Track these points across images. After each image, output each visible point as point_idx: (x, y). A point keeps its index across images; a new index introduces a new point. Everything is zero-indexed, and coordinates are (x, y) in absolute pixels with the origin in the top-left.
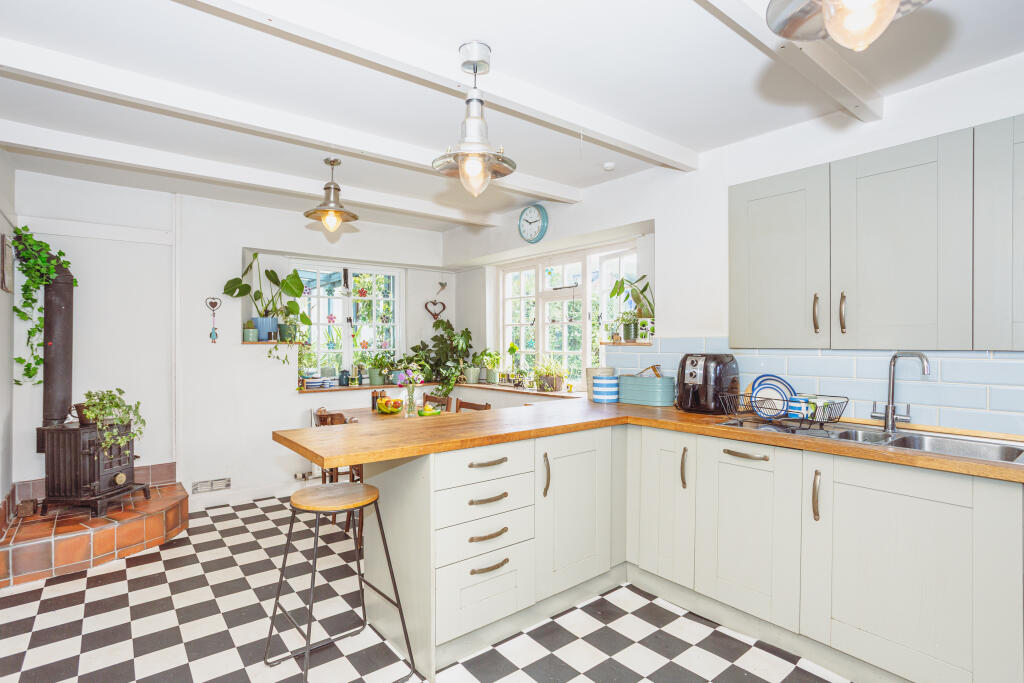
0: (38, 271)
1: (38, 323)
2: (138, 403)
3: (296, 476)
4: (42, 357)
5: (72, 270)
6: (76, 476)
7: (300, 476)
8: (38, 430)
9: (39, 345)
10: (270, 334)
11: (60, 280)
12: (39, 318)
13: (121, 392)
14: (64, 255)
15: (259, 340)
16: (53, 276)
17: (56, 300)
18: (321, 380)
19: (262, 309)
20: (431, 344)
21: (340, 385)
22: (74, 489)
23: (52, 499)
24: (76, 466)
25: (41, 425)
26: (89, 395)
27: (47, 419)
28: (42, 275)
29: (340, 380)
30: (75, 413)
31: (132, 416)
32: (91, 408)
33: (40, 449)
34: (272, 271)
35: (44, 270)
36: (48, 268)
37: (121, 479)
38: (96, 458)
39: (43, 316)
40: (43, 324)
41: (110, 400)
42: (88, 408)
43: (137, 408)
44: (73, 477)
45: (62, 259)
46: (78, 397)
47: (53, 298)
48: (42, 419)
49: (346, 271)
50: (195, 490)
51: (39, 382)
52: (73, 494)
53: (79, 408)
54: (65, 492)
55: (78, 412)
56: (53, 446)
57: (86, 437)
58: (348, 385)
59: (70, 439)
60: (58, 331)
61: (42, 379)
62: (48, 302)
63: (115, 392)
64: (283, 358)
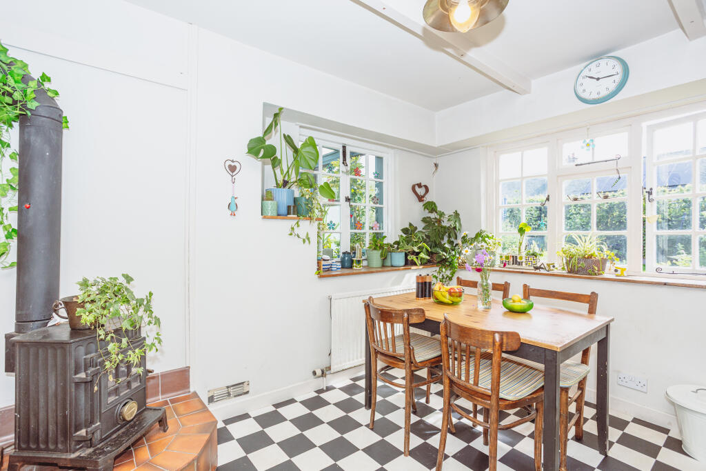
0: (10, 95)
1: (10, 177)
2: (151, 294)
3: (314, 373)
4: (15, 226)
5: (60, 102)
6: (65, 417)
7: (319, 372)
8: (8, 337)
9: (11, 209)
10: (289, 207)
11: (42, 112)
12: (12, 169)
13: (129, 279)
14: (49, 80)
15: (278, 215)
16: (33, 105)
17: (37, 141)
18: (330, 262)
19: (280, 179)
20: (420, 226)
21: (343, 267)
22: (60, 439)
23: (25, 454)
24: (64, 400)
25: (11, 329)
26: (85, 284)
27: (22, 321)
28: (15, 102)
29: (342, 262)
30: (63, 312)
31: (141, 312)
32: (88, 306)
33: (10, 367)
34: (289, 136)
35: (17, 96)
36: (24, 92)
37: (130, 411)
38: (96, 388)
39: (17, 166)
40: (17, 177)
41: (116, 291)
42: (82, 305)
43: (149, 301)
44: (60, 419)
45: (47, 85)
46: (68, 288)
47: (33, 138)
48: (14, 321)
49: (344, 147)
50: (211, 399)
51: (11, 266)
52: (60, 446)
53: (70, 305)
54: (46, 443)
55: (67, 311)
56: (27, 365)
57: (81, 353)
58: (351, 267)
59: (55, 356)
60: (39, 187)
61: (15, 260)
62: (25, 146)
63: (122, 280)
64: (303, 236)
